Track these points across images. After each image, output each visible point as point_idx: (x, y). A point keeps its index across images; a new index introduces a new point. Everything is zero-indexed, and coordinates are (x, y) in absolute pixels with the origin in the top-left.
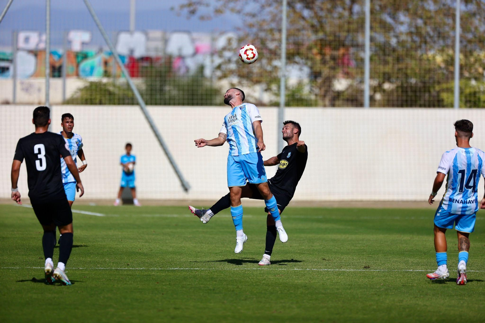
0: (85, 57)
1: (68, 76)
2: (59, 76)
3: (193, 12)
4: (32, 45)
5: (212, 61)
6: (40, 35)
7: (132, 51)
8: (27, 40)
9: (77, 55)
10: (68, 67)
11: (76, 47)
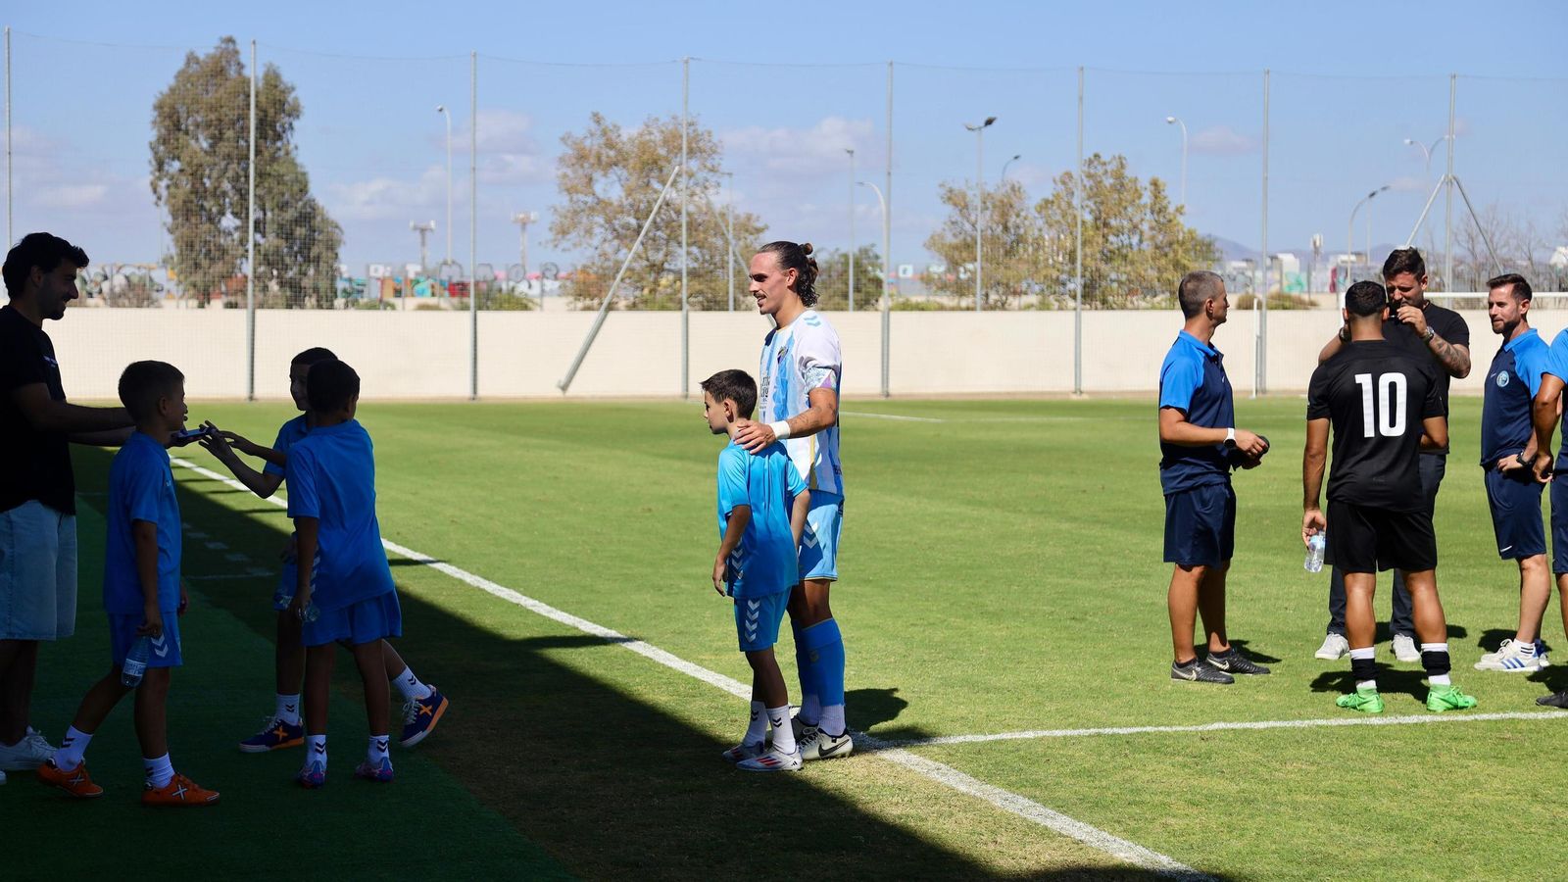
0: (418, 282)
1: (406, 296)
2: (400, 296)
3: (556, 246)
4: (380, 274)
5: (508, 285)
6: (385, 267)
7: (450, 278)
8: (376, 270)
9: (412, 281)
10: (406, 290)
11: (412, 276)
